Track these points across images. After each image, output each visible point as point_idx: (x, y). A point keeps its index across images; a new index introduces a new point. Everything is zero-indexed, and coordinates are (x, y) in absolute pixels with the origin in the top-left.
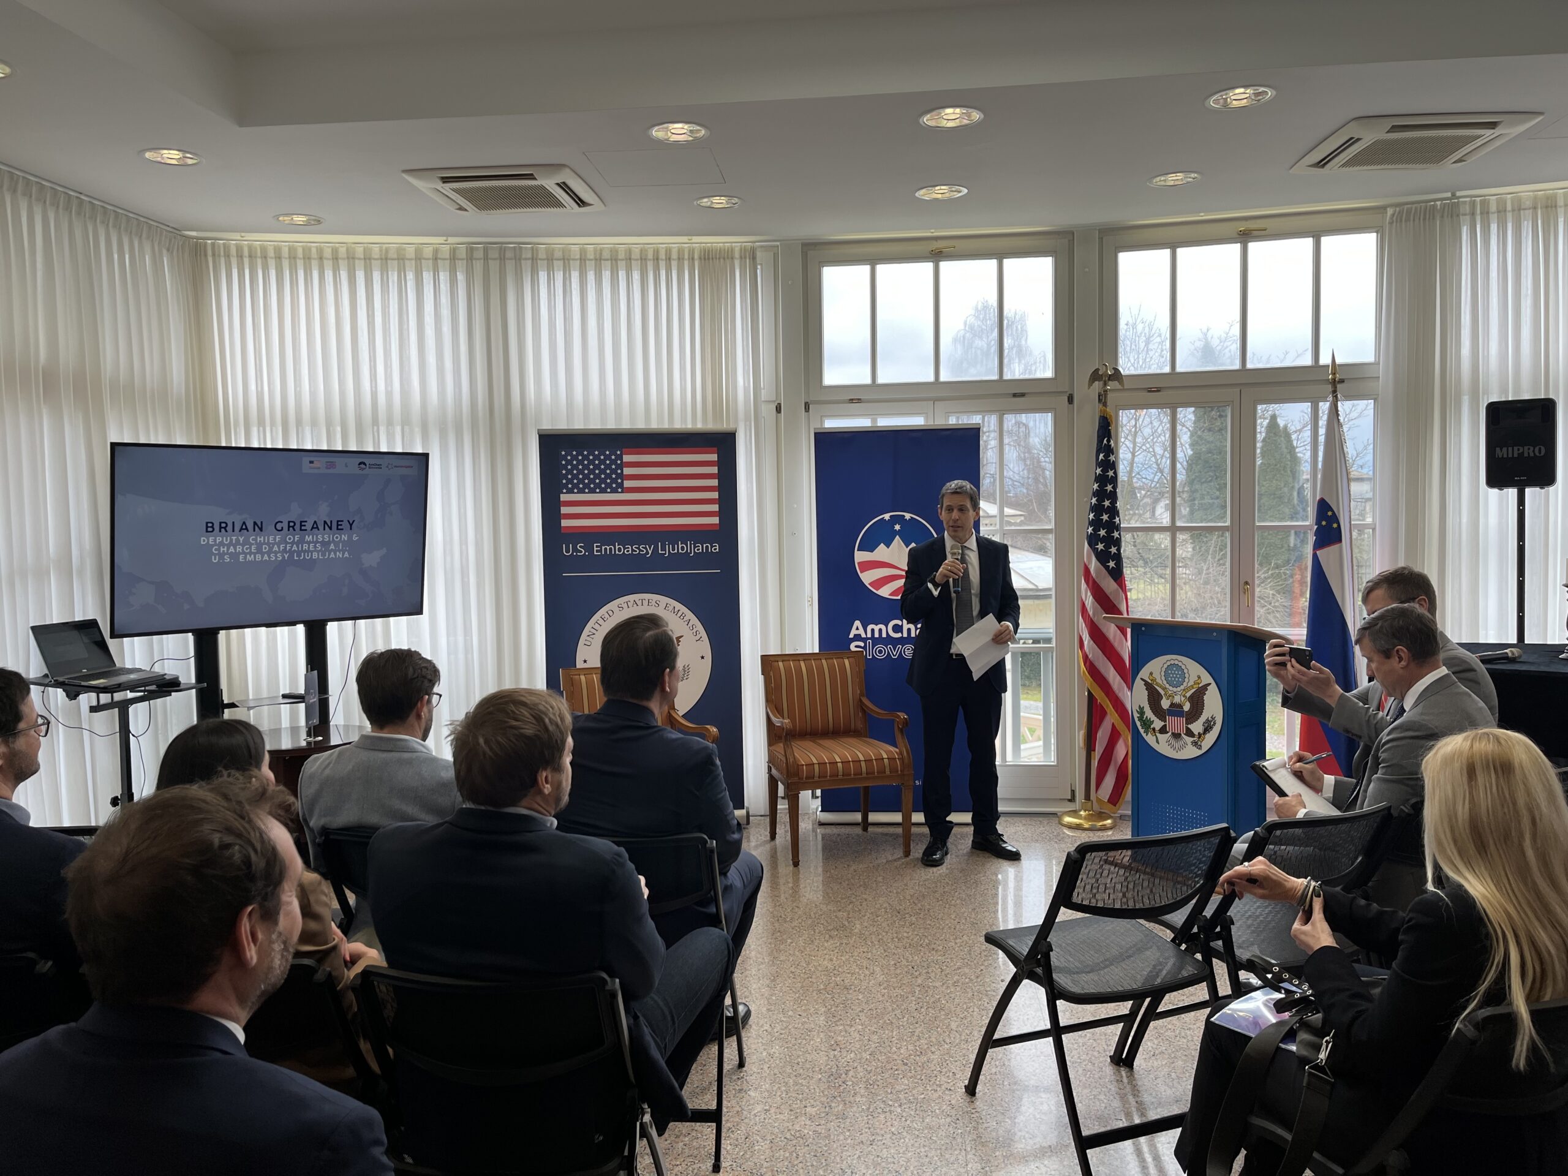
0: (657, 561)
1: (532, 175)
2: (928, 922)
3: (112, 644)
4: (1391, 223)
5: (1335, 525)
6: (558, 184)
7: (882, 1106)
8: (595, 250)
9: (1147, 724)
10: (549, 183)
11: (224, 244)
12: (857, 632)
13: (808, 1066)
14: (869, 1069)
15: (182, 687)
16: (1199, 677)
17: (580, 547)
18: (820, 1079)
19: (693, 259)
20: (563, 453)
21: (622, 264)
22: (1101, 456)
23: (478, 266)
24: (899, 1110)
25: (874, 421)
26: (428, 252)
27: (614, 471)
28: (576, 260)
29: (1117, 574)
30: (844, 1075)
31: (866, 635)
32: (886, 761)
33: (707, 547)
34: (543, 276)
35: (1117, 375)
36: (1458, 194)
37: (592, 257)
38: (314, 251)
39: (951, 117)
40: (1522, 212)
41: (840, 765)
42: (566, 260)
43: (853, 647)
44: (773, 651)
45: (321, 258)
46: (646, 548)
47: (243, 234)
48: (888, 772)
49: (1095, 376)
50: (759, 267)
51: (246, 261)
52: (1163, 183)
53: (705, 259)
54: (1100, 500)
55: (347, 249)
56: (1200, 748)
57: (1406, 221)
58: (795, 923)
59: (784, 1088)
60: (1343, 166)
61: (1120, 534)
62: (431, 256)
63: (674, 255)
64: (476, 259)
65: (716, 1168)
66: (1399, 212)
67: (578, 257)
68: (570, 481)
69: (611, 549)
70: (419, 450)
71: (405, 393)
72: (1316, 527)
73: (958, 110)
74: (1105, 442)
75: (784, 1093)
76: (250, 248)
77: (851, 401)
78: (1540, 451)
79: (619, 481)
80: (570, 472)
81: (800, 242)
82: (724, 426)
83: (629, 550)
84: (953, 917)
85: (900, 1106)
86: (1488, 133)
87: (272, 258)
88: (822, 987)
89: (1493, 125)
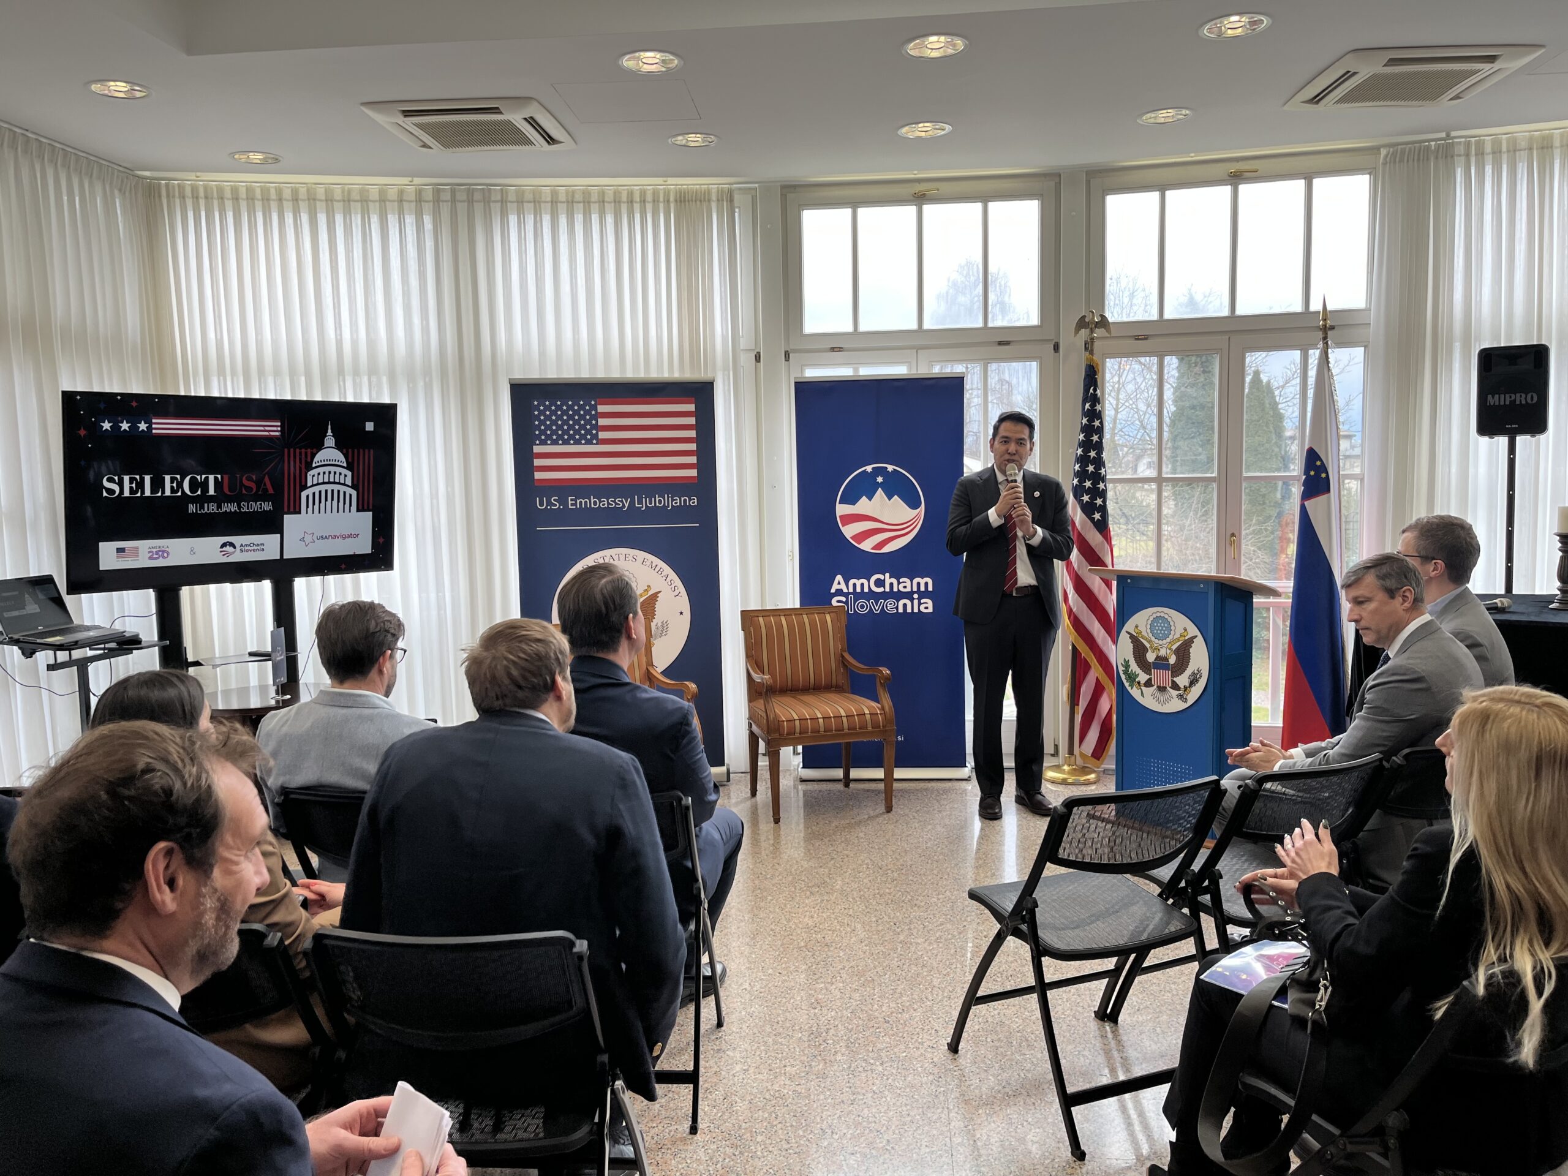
0: (633, 514)
1: (498, 108)
2: (911, 878)
3: (69, 600)
4: (1385, 164)
5: (1324, 475)
6: (525, 119)
7: (864, 1065)
8: (567, 192)
9: (1132, 678)
10: (517, 118)
11: (179, 185)
12: (839, 587)
13: (788, 1025)
14: (850, 1027)
15: (143, 644)
16: (1185, 630)
17: (555, 500)
18: (800, 1038)
19: (668, 201)
20: (536, 403)
21: (595, 207)
22: (1087, 406)
23: (445, 209)
24: (880, 1069)
25: (856, 370)
26: (392, 193)
27: (588, 422)
28: (547, 202)
29: (1102, 526)
30: (824, 1034)
31: (848, 588)
32: (868, 717)
33: (685, 500)
34: (513, 219)
35: (1103, 323)
36: (1453, 134)
37: (564, 199)
38: (273, 191)
39: (935, 46)
40: (1517, 153)
41: (821, 721)
42: (537, 202)
43: (834, 602)
44: (753, 606)
45: (280, 200)
46: (622, 501)
47: (198, 174)
48: (870, 728)
49: (1082, 323)
50: (737, 210)
51: (202, 202)
52: (1152, 121)
53: (681, 201)
54: (1086, 451)
55: (308, 190)
56: (1185, 700)
57: (1400, 162)
58: (776, 880)
59: (763, 1048)
60: (1338, 102)
61: (1105, 486)
62: (396, 198)
63: (649, 198)
64: (443, 201)
65: (694, 1130)
66: (1393, 154)
67: (549, 199)
68: (543, 432)
69: (586, 502)
70: (386, 400)
71: (372, 344)
72: (1304, 477)
73: (942, 38)
74: (1091, 391)
75: (764, 1053)
76: (206, 188)
77: (833, 349)
78: (1533, 398)
79: (594, 432)
80: (542, 423)
81: (779, 184)
82: (701, 376)
83: (604, 504)
84: (935, 872)
85: (882, 1064)
86: (1486, 67)
87: (228, 199)
88: (802, 944)
89: (1492, 59)
